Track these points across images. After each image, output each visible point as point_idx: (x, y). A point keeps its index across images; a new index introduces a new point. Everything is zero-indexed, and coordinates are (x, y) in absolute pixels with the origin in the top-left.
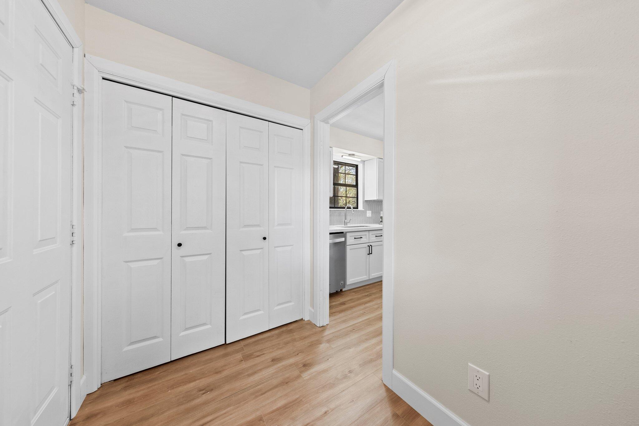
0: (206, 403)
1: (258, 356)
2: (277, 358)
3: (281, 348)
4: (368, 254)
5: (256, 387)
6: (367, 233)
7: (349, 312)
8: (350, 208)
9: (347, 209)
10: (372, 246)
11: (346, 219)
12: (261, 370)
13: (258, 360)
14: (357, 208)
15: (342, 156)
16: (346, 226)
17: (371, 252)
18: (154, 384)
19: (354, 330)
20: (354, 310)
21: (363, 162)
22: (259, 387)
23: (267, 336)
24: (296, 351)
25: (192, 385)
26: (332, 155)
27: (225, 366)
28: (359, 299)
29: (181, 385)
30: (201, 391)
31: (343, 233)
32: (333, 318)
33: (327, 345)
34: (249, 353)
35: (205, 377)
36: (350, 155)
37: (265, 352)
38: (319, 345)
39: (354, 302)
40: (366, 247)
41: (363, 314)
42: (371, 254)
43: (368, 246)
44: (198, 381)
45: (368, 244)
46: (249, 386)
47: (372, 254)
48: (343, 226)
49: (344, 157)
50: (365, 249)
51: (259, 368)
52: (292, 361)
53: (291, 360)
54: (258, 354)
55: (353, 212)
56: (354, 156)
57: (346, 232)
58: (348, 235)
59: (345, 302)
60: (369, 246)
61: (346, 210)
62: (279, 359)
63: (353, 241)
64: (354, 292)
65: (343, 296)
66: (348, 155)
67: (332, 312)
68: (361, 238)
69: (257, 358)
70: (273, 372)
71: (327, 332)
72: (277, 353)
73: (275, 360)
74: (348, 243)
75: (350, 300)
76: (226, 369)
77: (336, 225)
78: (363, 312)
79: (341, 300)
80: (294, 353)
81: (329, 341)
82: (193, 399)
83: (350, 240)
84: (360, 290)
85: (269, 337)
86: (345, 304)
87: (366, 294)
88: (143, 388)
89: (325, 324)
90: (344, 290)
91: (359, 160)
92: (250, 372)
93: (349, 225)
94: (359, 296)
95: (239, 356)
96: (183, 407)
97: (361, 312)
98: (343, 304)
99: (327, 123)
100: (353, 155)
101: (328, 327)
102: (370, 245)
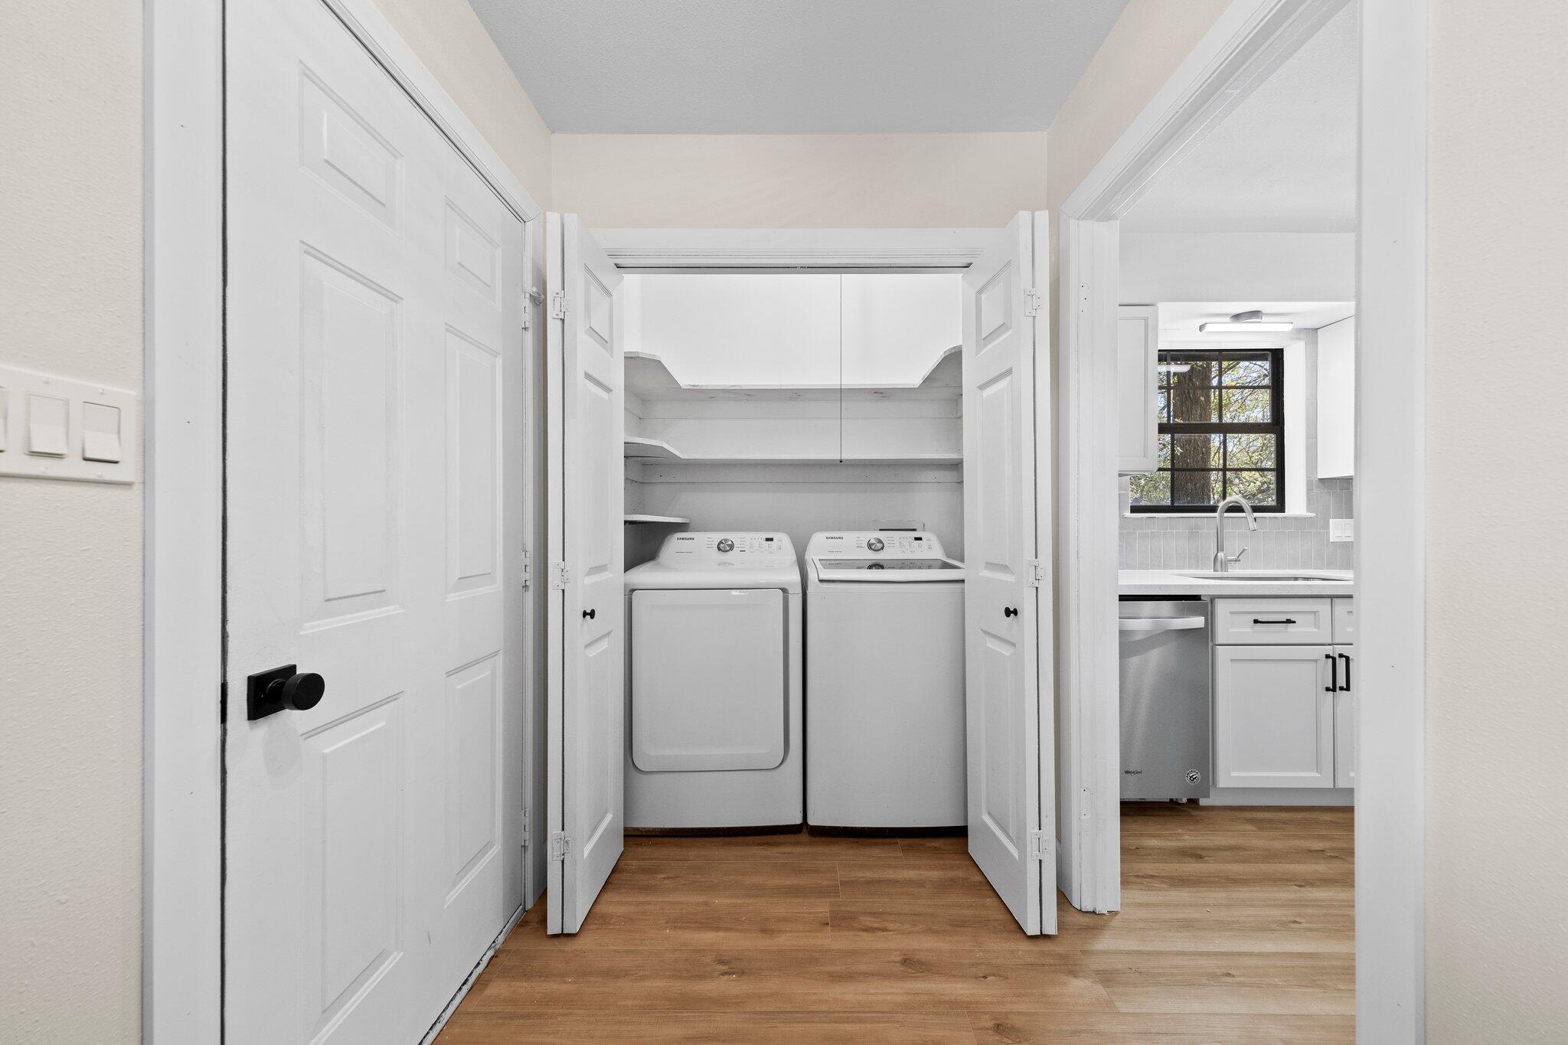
0: (722, 1002)
1: (867, 930)
2: (918, 961)
3: (937, 932)
4: (1328, 689)
5: (842, 1025)
6: (1323, 607)
7: (1218, 895)
8: (1238, 509)
9: (1226, 515)
10: (1347, 659)
11: (1220, 547)
12: (867, 975)
13: (865, 941)
14: (1280, 507)
15: (1201, 328)
16: (1219, 574)
17: (1341, 681)
18: (649, 899)
19: (1229, 979)
20: (1244, 893)
21: (1311, 334)
22: (849, 1027)
23: (905, 876)
24: (981, 964)
25: (708, 937)
26: (1156, 328)
27: (785, 920)
28: (1270, 856)
29: (688, 928)
30: (722, 962)
31: (1197, 598)
32: (1138, 895)
33: (1100, 990)
34: (849, 909)
35: (737, 930)
36: (1237, 317)
37: (890, 926)
38: (1065, 978)
39: (1245, 861)
40: (1316, 661)
41: (1287, 926)
42: (1341, 689)
43: (1328, 656)
44: (721, 934)
45: (1329, 650)
46: (825, 1008)
47: (1348, 689)
48: (1210, 572)
49: (1208, 328)
50: (1312, 665)
51: (863, 968)
52: (960, 989)
53: (959, 986)
54: (869, 921)
55: (1252, 525)
56: (1257, 317)
57: (1213, 599)
58: (1222, 608)
59: (1203, 849)
60: (1334, 659)
61: (1221, 517)
62: (923, 967)
63: (1249, 630)
64: (1251, 821)
65: (1199, 826)
66: (1228, 319)
67: (1140, 874)
68: (1289, 621)
69: (865, 934)
70: (899, 999)
71: (1105, 942)
72: (924, 944)
73: (912, 965)
74: (1220, 638)
75: (1230, 848)
76: (786, 932)
77: (1178, 567)
78: (1285, 916)
79: (1187, 837)
80: (973, 965)
81: (1107, 978)
82: (702, 977)
83: (1230, 624)
84: (1284, 822)
85: (910, 882)
86: (1201, 857)
87: (1318, 845)
88: (630, 899)
89: (1102, 908)
90: (1203, 802)
91: (1289, 328)
92: (839, 968)
93: (1234, 571)
94: (1279, 845)
95: (822, 908)
96: (679, 986)
97: (1278, 913)
98: (1196, 854)
99: (1108, 218)
100: (1255, 314)
101: (1115, 922)
102: (1341, 656)
